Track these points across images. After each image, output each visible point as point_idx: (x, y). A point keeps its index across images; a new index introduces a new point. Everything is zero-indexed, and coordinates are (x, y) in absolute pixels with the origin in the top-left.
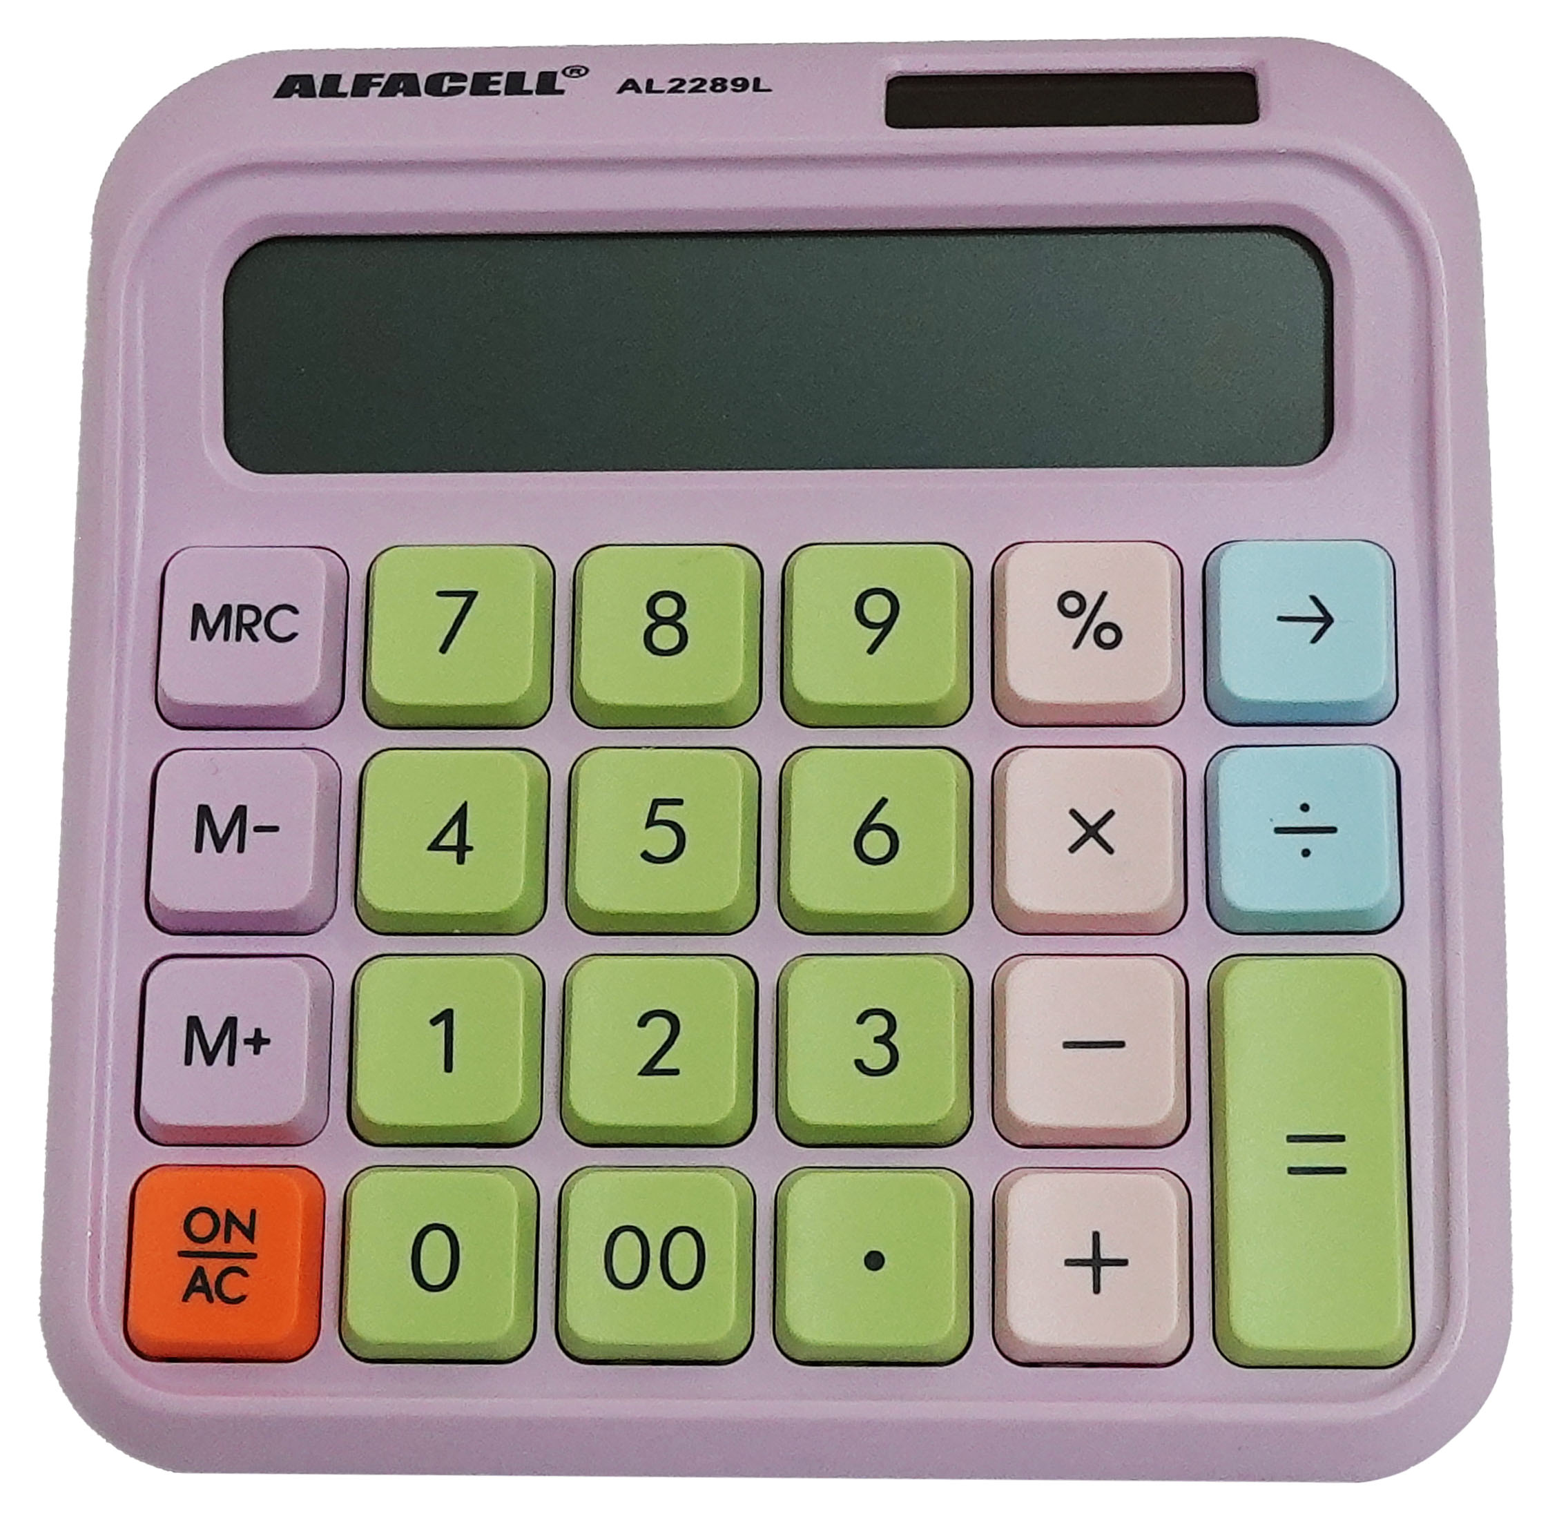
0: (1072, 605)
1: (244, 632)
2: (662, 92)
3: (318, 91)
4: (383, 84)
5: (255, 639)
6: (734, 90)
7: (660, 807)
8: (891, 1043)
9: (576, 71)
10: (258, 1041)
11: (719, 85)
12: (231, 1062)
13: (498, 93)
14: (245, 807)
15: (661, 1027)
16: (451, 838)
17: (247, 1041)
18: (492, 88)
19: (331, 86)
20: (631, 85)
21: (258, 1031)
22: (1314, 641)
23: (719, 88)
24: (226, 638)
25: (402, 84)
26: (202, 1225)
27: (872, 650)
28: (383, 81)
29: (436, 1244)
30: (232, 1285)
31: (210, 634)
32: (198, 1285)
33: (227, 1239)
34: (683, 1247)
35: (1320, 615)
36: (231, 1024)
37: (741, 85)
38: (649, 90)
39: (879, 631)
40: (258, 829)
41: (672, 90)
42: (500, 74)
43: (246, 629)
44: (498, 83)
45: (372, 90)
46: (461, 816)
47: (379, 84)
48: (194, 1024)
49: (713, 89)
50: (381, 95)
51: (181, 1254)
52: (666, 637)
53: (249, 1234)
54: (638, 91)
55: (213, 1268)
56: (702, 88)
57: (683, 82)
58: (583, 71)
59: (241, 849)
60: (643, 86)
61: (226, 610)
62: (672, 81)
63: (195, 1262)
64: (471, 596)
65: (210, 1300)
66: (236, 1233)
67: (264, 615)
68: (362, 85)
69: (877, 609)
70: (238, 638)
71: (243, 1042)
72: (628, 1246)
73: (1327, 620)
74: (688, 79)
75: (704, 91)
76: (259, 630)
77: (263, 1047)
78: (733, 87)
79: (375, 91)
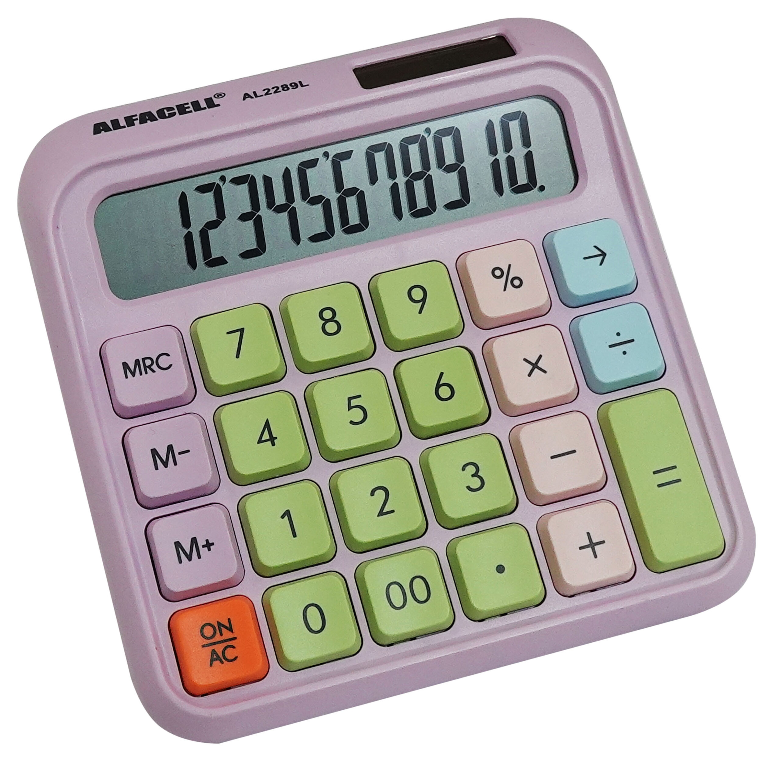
0: (498, 273)
1: (148, 369)
2: (262, 96)
3: (112, 128)
4: (139, 119)
5: (154, 371)
6: (293, 88)
7: (352, 401)
8: (479, 476)
9: (220, 95)
10: (208, 545)
11: (285, 88)
12: (199, 557)
13: (191, 112)
14: (171, 445)
15: (381, 494)
16: (266, 436)
17: (204, 546)
18: (187, 110)
19: (116, 124)
20: (246, 96)
21: (207, 541)
22: (601, 264)
23: (286, 89)
24: (141, 374)
25: (146, 117)
26: (208, 631)
27: (420, 312)
28: (138, 117)
29: (313, 612)
30: (230, 654)
31: (133, 374)
32: (215, 657)
33: (221, 635)
34: (419, 585)
35: (600, 253)
36: (194, 541)
37: (295, 86)
38: (256, 96)
39: (421, 303)
40: (180, 453)
41: (266, 94)
42: (188, 104)
43: (148, 368)
44: (189, 107)
45: (135, 122)
46: (267, 425)
47: (137, 119)
48: (178, 545)
49: (283, 90)
50: (140, 123)
51: (203, 646)
52: (331, 327)
53: (231, 629)
54: (252, 98)
55: (219, 649)
56: (278, 91)
57: (269, 90)
58: (223, 95)
59: (175, 464)
60: (253, 95)
61: (137, 362)
62: (264, 90)
63: (211, 648)
64: (242, 330)
65: (222, 663)
66: (224, 630)
67: (155, 360)
68: (130, 121)
69: (417, 294)
70: (146, 373)
71: (202, 547)
72: (395, 591)
73: (604, 254)
74: (270, 88)
75: (280, 92)
76: (154, 367)
77: (212, 547)
78: (292, 87)
79: (137, 123)
